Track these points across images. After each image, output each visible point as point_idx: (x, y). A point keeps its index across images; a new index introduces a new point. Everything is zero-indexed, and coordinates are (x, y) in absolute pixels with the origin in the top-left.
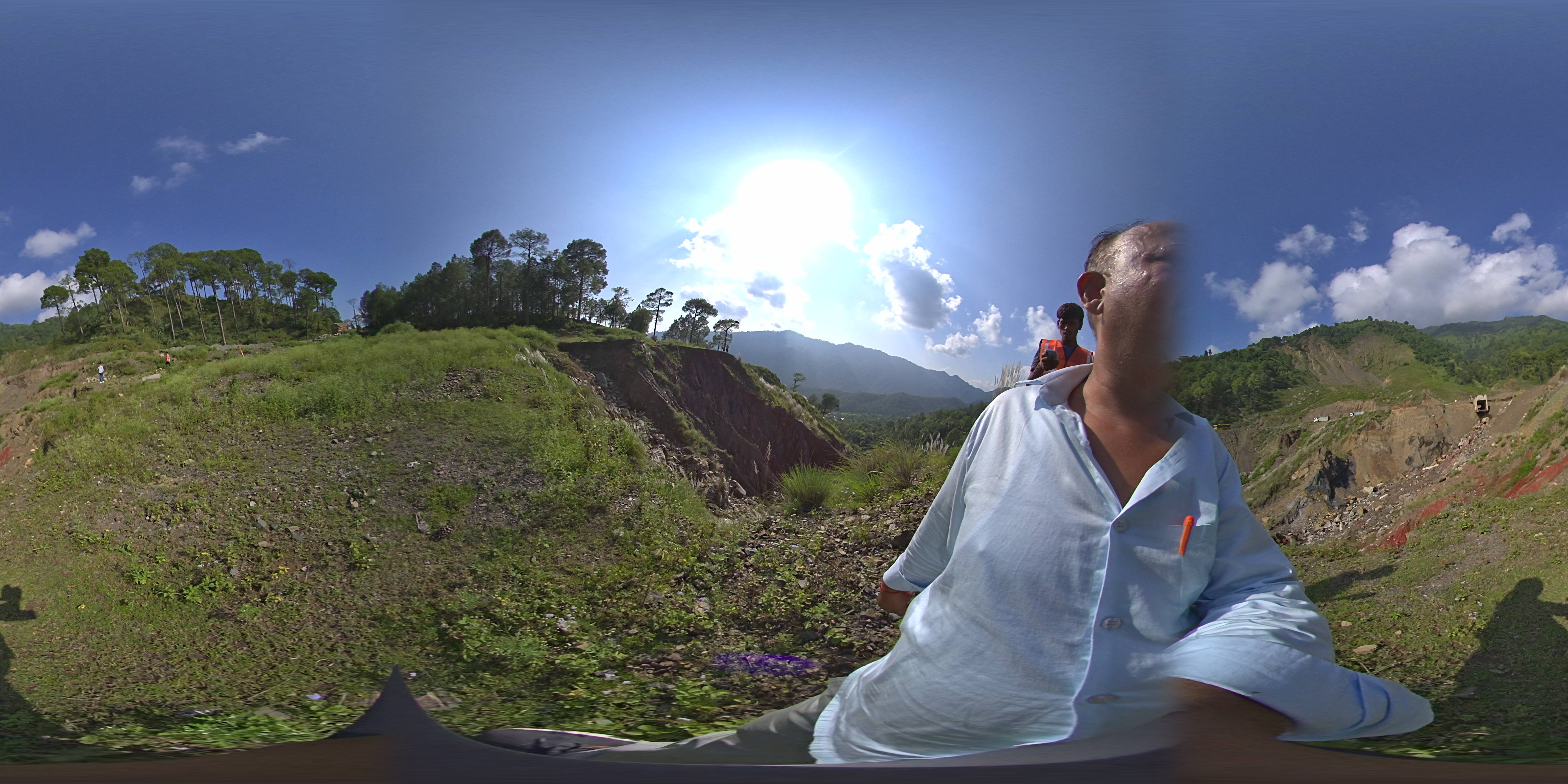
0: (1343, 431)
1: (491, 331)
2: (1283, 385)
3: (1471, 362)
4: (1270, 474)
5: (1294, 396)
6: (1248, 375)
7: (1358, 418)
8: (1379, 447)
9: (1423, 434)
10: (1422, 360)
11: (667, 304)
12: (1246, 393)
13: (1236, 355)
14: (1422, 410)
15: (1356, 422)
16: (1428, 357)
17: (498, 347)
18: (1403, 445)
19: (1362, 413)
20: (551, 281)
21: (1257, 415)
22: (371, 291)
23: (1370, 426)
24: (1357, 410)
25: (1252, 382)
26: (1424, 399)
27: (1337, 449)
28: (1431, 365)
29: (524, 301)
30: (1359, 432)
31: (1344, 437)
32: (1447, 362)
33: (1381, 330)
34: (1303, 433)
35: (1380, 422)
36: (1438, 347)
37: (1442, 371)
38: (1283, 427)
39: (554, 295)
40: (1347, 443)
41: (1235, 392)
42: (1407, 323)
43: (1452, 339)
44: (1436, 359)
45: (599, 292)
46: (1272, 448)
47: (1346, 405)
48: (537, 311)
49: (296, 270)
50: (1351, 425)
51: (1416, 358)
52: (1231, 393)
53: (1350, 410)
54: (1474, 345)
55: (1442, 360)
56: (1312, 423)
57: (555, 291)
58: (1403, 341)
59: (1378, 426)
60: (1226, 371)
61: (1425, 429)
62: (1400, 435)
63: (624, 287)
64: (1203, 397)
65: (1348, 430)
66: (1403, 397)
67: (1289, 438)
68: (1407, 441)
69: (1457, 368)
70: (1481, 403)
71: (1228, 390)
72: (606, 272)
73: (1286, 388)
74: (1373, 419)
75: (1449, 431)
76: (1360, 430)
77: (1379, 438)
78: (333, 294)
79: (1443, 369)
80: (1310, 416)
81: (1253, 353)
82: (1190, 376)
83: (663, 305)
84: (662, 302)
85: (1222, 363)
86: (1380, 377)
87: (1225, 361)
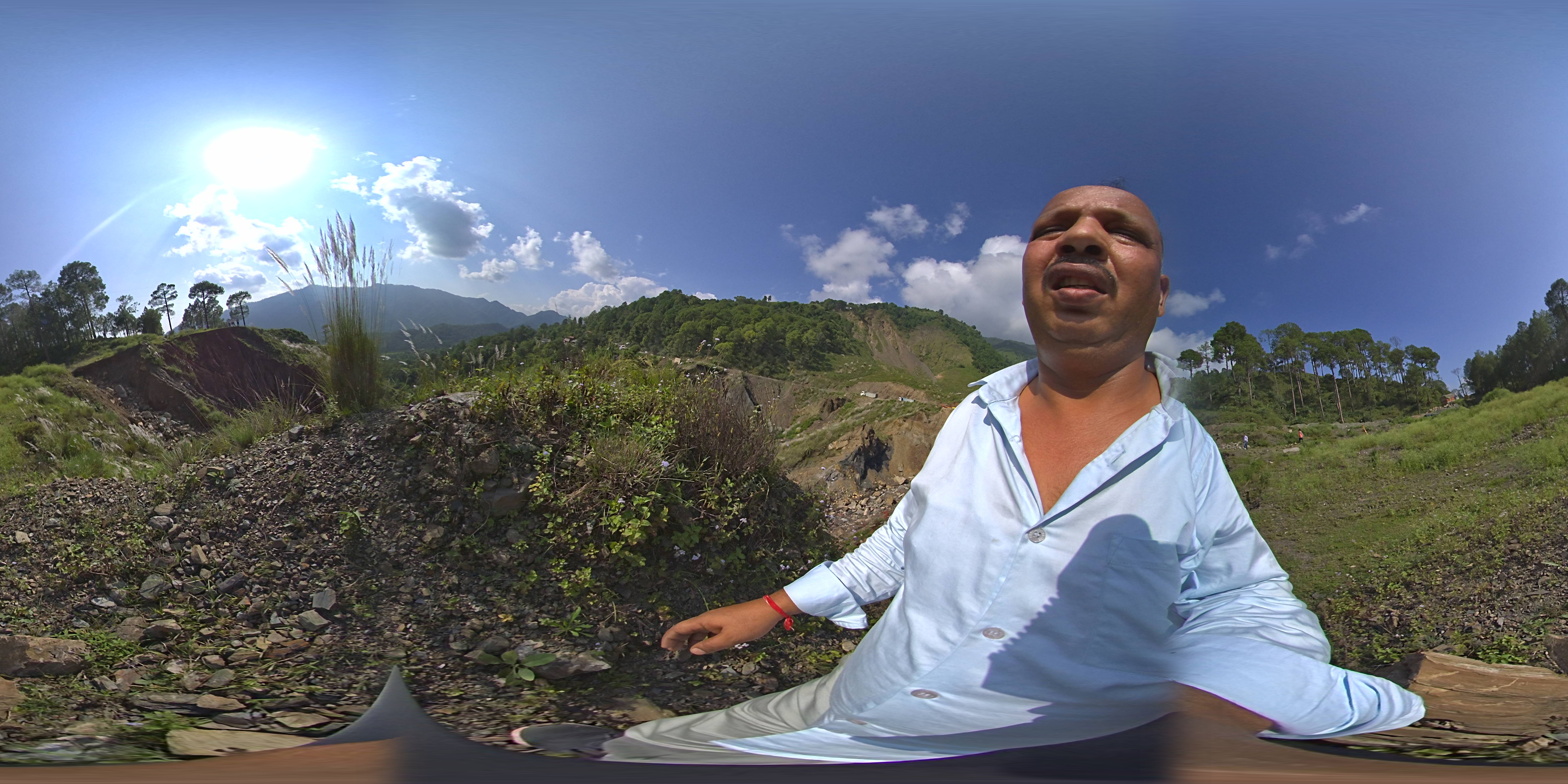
0: (889, 413)
2: (837, 349)
4: (805, 437)
5: (846, 364)
7: (906, 405)
8: (920, 440)
11: (173, 297)
12: (798, 347)
13: (796, 308)
15: (904, 407)
19: (911, 401)
20: (57, 311)
21: (805, 372)
23: (917, 417)
24: (908, 396)
25: (807, 339)
27: (881, 430)
29: (38, 337)
30: (904, 419)
31: (888, 419)
34: (847, 403)
35: (928, 416)
38: (828, 391)
39: (64, 323)
40: (890, 425)
41: (787, 343)
45: (104, 306)
46: (813, 409)
47: (896, 388)
50: (897, 409)
52: (783, 344)
53: (899, 394)
56: (859, 395)
57: (64, 320)
58: (966, 343)
59: (925, 419)
60: (783, 320)
63: (128, 293)
65: (893, 413)
67: (833, 404)
71: (781, 341)
72: (105, 287)
73: (839, 353)
74: (922, 410)
76: (906, 417)
77: (923, 432)
80: (857, 388)
81: (814, 310)
82: (743, 317)
83: (170, 299)
84: (167, 296)
85: (781, 313)
86: (932, 371)
87: (784, 310)
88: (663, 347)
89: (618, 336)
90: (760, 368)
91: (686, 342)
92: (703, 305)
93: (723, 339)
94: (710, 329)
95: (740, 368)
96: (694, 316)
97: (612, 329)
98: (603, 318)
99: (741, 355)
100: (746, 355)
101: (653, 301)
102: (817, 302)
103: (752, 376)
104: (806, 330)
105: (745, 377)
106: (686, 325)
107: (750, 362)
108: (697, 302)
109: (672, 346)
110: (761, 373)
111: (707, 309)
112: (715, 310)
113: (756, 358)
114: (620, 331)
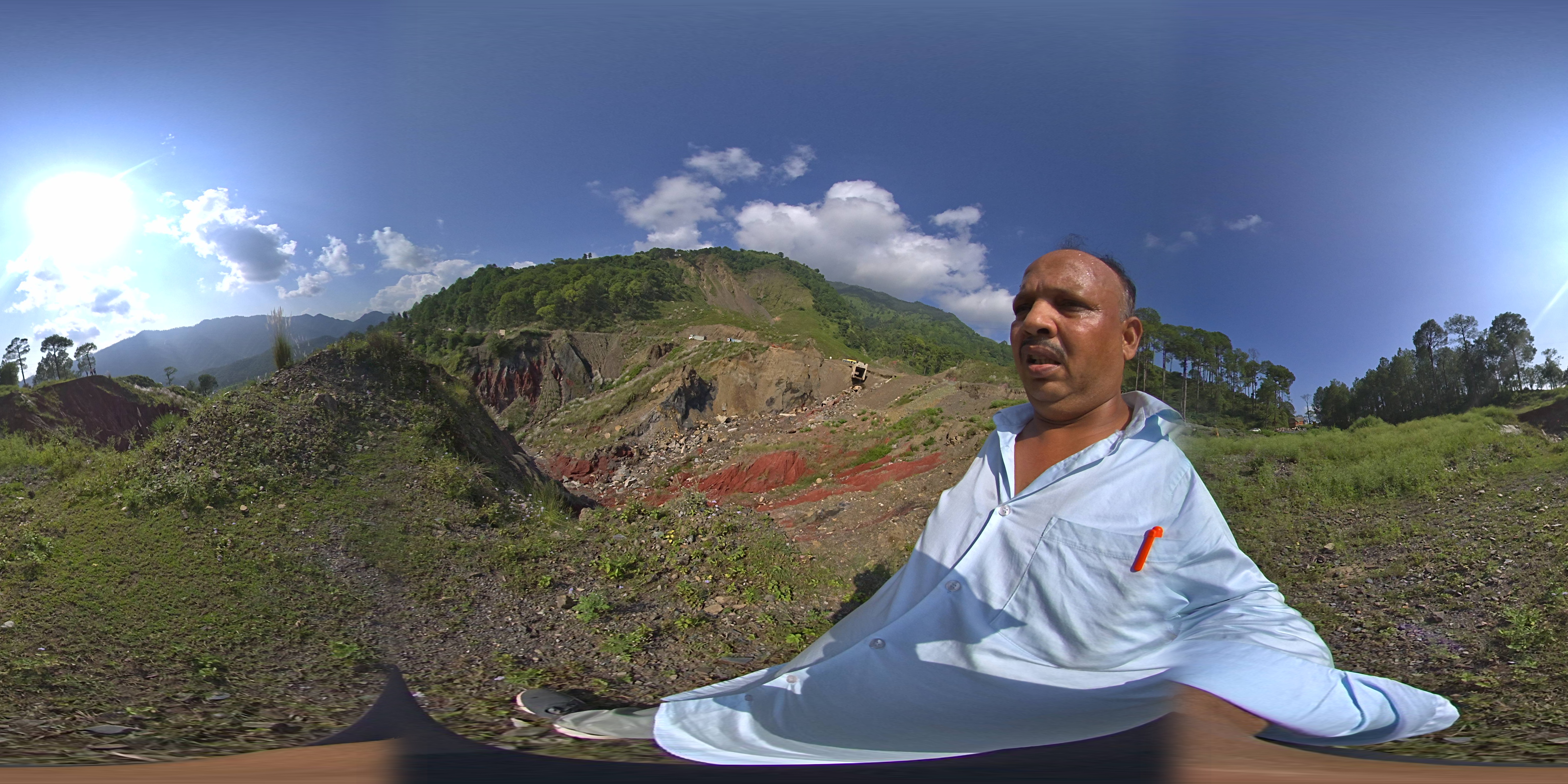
0: (715, 354)
2: (667, 297)
3: (867, 329)
4: (632, 382)
5: (676, 310)
7: (734, 345)
8: (746, 379)
9: (792, 380)
10: (819, 310)
12: (624, 299)
13: (620, 262)
14: (800, 356)
15: (730, 348)
16: (826, 310)
18: (770, 384)
19: (739, 341)
21: (632, 322)
23: (743, 356)
24: (736, 337)
25: (631, 290)
26: (806, 347)
27: (704, 371)
28: (826, 318)
30: (730, 358)
31: (714, 359)
32: (842, 321)
33: (787, 269)
34: (675, 348)
35: (754, 355)
36: (839, 303)
37: (834, 327)
38: (656, 338)
40: (715, 366)
41: (611, 296)
42: (817, 270)
43: (853, 300)
44: (833, 314)
46: (641, 357)
47: (725, 329)
50: (724, 350)
51: (814, 307)
52: (607, 298)
53: (729, 336)
54: (875, 315)
55: (838, 318)
56: (687, 339)
58: (807, 286)
59: (751, 358)
60: (605, 275)
61: (796, 375)
62: (770, 374)
64: (576, 299)
65: (720, 354)
66: (786, 339)
67: (660, 350)
68: (775, 382)
69: (850, 330)
70: (860, 371)
71: (604, 295)
73: (669, 301)
74: (748, 350)
75: (819, 386)
76: (732, 357)
77: (748, 371)
79: (836, 326)
80: (686, 333)
81: (639, 260)
82: (562, 278)
83: (22, 353)
84: (20, 351)
85: (602, 267)
86: (770, 313)
87: (606, 265)
88: (487, 323)
90: (586, 324)
91: (509, 313)
92: (519, 274)
93: (544, 303)
94: (530, 295)
95: (566, 328)
96: (511, 287)
97: (437, 316)
98: (426, 308)
99: (565, 315)
100: (570, 314)
101: (469, 280)
102: (642, 252)
103: (578, 333)
104: (629, 282)
105: (569, 336)
106: (505, 297)
107: (575, 321)
108: (514, 272)
109: (496, 319)
110: (588, 329)
111: (524, 277)
112: (533, 277)
113: (581, 315)
114: (444, 316)
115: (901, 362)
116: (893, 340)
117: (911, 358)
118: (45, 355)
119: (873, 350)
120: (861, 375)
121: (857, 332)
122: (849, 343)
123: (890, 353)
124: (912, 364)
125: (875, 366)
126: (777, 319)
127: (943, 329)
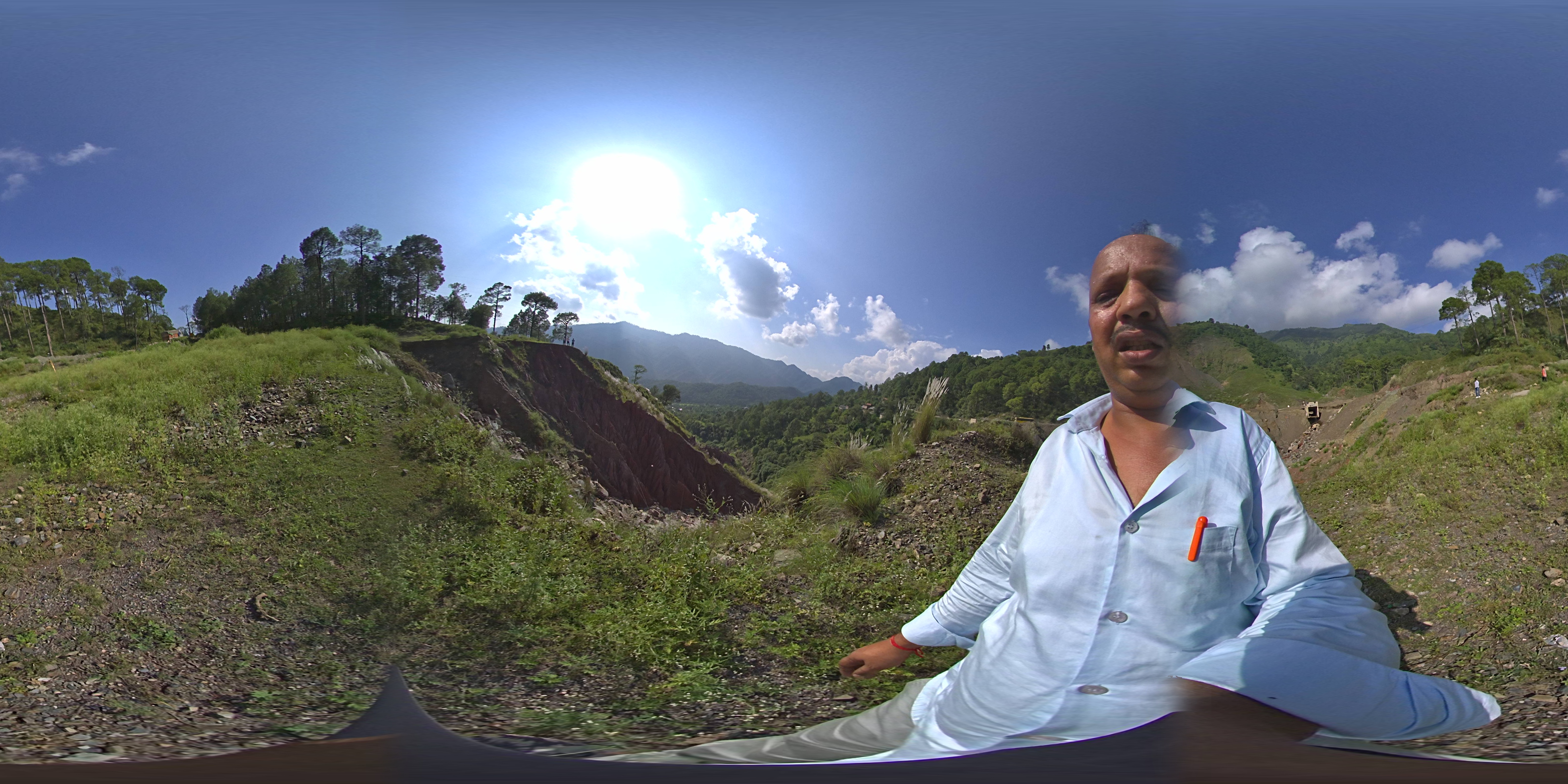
1: (326, 332)
3: (1309, 368)
6: (1086, 372)
10: (1260, 364)
11: (505, 299)
12: (1083, 390)
13: (1075, 352)
16: (1266, 361)
17: (336, 349)
20: (386, 278)
22: (204, 297)
25: (1089, 379)
26: (1259, 403)
28: (1269, 370)
29: (359, 300)
32: (1284, 367)
33: (1221, 333)
36: (1277, 351)
37: (1279, 376)
39: (390, 293)
41: (1072, 388)
42: (1247, 326)
43: (1290, 344)
44: (1274, 364)
45: (436, 288)
48: (373, 310)
49: (126, 278)
51: (1255, 362)
52: (1068, 389)
54: (1312, 351)
55: (1280, 365)
57: (390, 289)
58: (1243, 344)
60: (1064, 367)
63: (461, 282)
64: (1041, 392)
69: (1294, 374)
70: (1313, 410)
71: (1066, 386)
72: (442, 268)
75: (1280, 436)
78: (164, 301)
79: (1281, 374)
82: (1028, 370)
83: (501, 300)
84: (500, 296)
85: (1060, 361)
86: (1218, 380)
87: (1063, 356)
88: (957, 410)
89: (913, 402)
91: (978, 402)
92: (989, 364)
93: (1012, 395)
94: (999, 387)
96: (982, 377)
97: (907, 395)
98: (898, 385)
99: (1031, 407)
100: (1036, 407)
101: (943, 365)
106: (977, 386)
108: (984, 362)
109: (966, 408)
111: (994, 367)
112: (1001, 368)
113: (1046, 408)
114: (914, 397)
115: (1349, 388)
116: (1336, 369)
117: (1358, 380)
118: (524, 309)
119: (1322, 385)
120: (1315, 414)
121: (1301, 374)
122: (1297, 386)
123: (1337, 383)
124: (1360, 385)
125: (1326, 401)
126: (1225, 383)
127: (1378, 341)
